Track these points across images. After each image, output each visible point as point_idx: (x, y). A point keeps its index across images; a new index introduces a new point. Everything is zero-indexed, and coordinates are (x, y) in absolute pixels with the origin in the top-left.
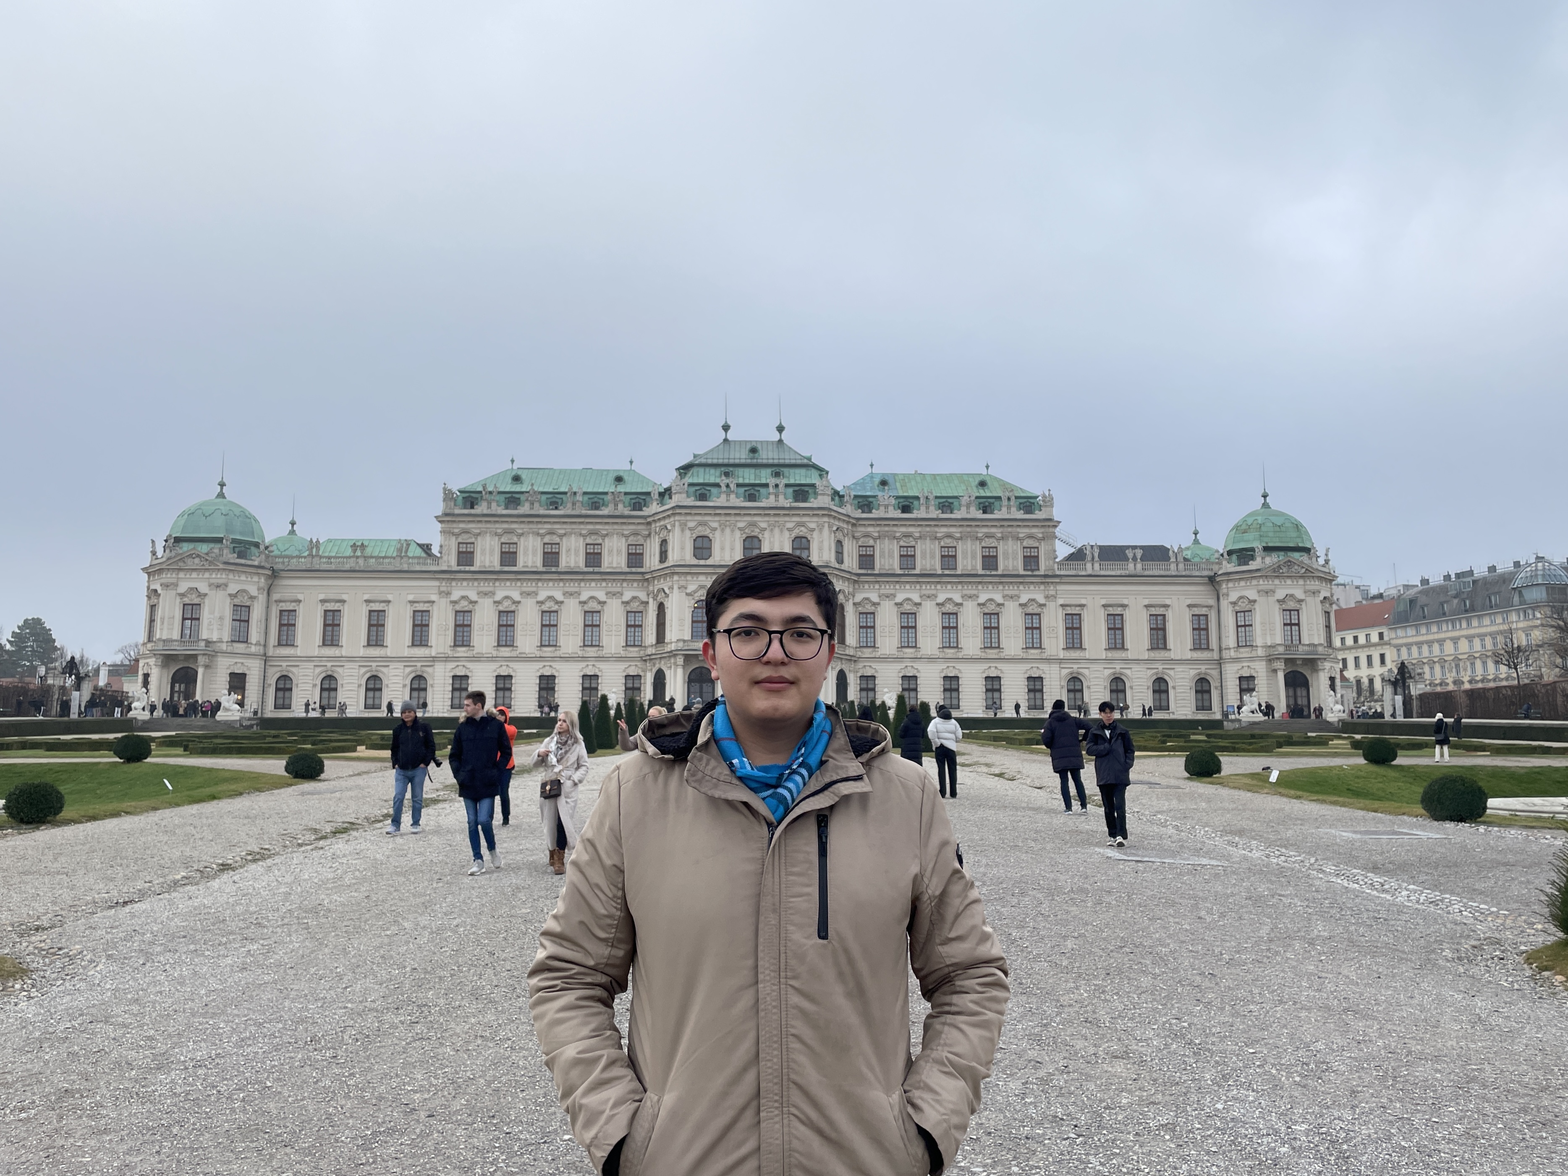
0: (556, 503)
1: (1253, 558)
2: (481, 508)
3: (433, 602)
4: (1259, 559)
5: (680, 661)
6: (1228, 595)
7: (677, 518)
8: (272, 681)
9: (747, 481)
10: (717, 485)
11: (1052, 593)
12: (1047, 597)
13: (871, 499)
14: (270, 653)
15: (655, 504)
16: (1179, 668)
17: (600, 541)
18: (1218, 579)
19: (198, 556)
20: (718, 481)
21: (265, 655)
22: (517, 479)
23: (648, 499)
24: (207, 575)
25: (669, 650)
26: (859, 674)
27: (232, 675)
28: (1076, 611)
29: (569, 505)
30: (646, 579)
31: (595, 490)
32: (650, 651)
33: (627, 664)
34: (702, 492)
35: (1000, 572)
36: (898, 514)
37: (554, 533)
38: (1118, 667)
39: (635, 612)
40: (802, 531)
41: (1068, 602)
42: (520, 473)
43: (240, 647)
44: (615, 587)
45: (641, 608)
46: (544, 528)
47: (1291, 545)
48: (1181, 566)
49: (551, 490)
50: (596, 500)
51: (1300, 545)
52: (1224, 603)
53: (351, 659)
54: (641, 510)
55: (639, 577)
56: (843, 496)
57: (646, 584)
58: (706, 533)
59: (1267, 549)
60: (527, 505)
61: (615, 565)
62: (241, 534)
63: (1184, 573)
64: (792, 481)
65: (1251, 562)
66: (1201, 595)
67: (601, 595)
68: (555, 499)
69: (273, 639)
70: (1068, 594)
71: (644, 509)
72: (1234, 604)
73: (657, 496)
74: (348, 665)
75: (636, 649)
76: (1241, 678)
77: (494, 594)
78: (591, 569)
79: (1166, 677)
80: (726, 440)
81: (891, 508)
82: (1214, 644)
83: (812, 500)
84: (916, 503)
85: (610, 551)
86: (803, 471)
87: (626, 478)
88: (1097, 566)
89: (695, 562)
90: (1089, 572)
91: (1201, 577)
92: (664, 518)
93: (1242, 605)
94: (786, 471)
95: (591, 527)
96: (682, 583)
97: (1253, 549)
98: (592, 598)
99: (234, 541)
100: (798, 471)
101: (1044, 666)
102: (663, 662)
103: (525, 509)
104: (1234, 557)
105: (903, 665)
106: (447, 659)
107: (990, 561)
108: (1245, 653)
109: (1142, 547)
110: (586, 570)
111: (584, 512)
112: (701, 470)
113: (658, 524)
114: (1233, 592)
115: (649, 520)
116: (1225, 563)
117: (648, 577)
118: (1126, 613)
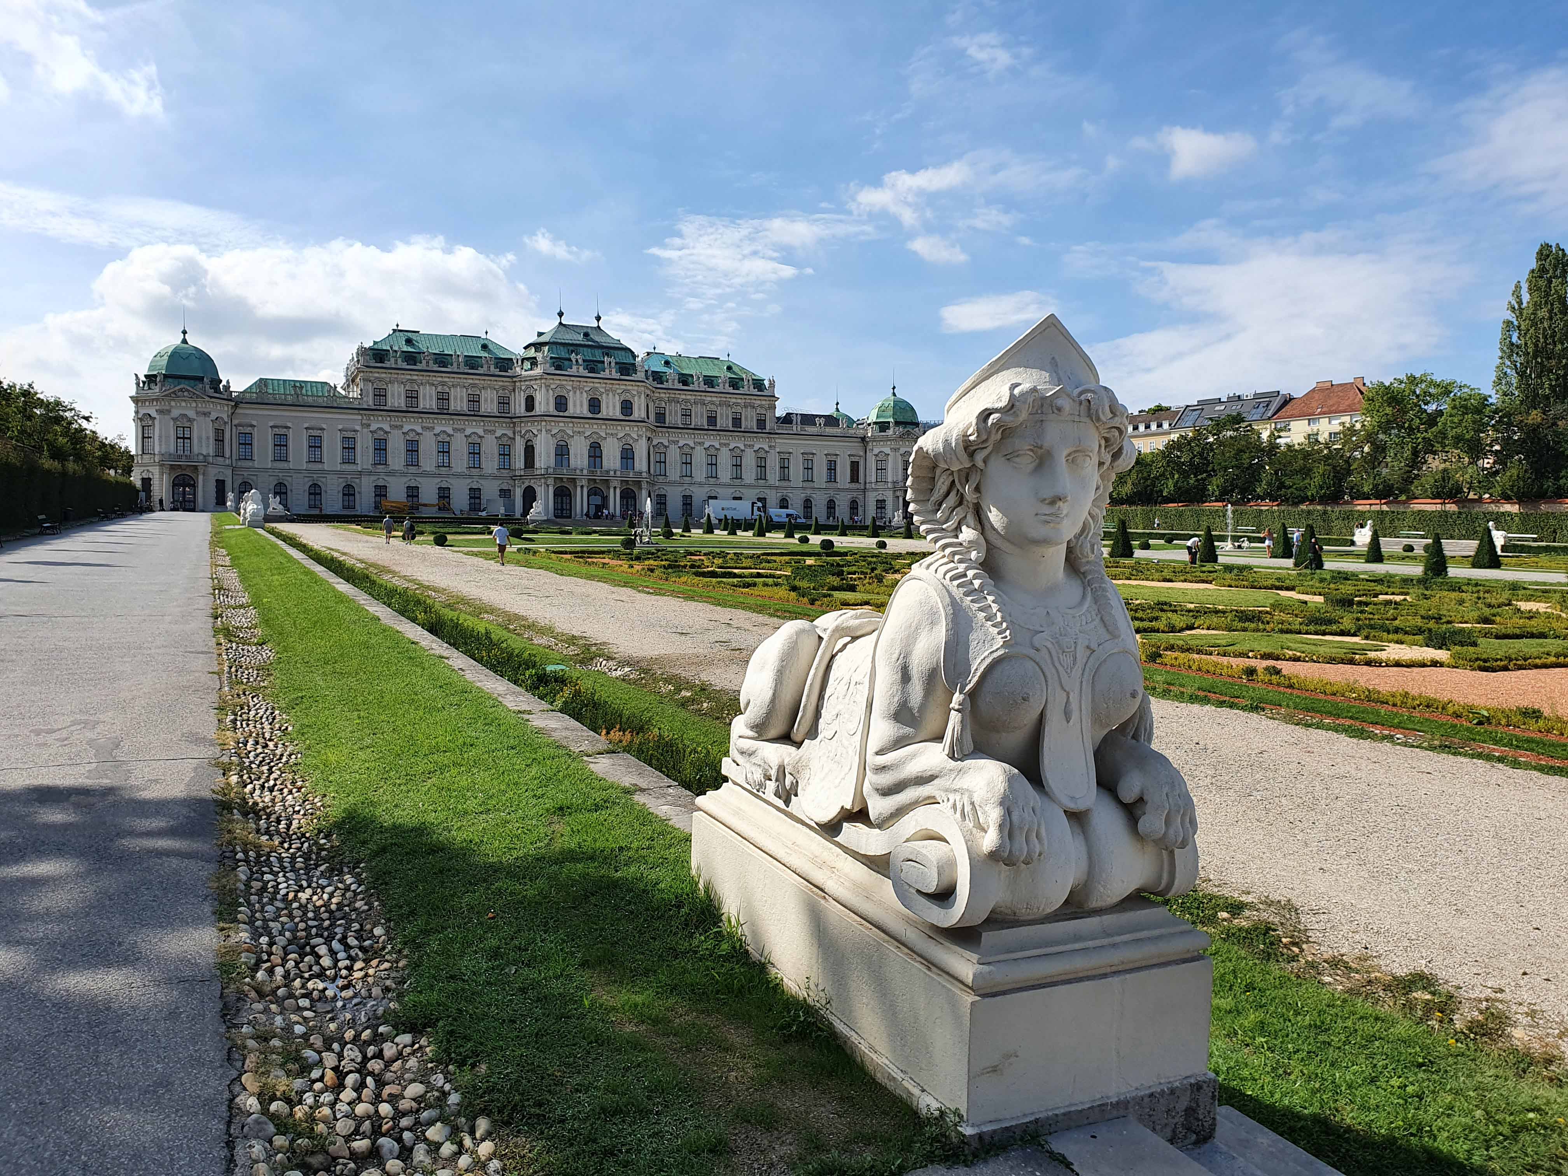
0: (445, 362)
1: (888, 428)
2: (390, 363)
3: (357, 431)
4: (892, 429)
5: (551, 481)
6: (872, 450)
7: (542, 381)
8: (238, 485)
9: (588, 358)
10: (569, 360)
11: (773, 444)
12: (770, 447)
13: (660, 374)
14: (236, 465)
15: (519, 368)
16: (842, 494)
17: (478, 392)
18: (868, 439)
19: (187, 390)
20: (567, 356)
21: (232, 466)
22: (408, 340)
23: (511, 364)
24: (193, 404)
25: (537, 473)
26: (655, 494)
27: (217, 481)
28: (786, 456)
29: (454, 365)
30: (513, 422)
31: (471, 354)
32: (519, 473)
33: (501, 482)
34: (559, 364)
35: (742, 430)
36: (680, 386)
37: (444, 385)
38: (809, 492)
39: (506, 445)
40: (628, 397)
41: (782, 450)
42: (407, 335)
43: (220, 460)
44: (490, 427)
45: (512, 443)
46: (437, 381)
47: (908, 420)
48: (847, 430)
49: (438, 352)
50: (472, 362)
51: (912, 419)
52: (869, 455)
54: (507, 371)
55: (508, 420)
56: (647, 372)
57: (514, 426)
58: (562, 394)
59: (897, 423)
60: (424, 362)
61: (489, 411)
63: (848, 434)
64: (618, 360)
65: (888, 431)
66: (856, 448)
67: (480, 432)
68: (442, 360)
69: (235, 455)
70: (782, 444)
71: (510, 371)
72: (876, 455)
73: (519, 363)
74: (294, 475)
75: (507, 471)
76: (878, 502)
77: (402, 427)
78: (472, 413)
79: (835, 498)
80: (560, 323)
81: (675, 381)
82: (861, 480)
83: (632, 374)
84: (690, 379)
85: (486, 400)
87: (488, 346)
88: (799, 427)
89: (556, 413)
90: (795, 431)
91: (857, 437)
92: (531, 380)
93: (880, 457)
94: (611, 352)
95: (471, 382)
96: (548, 427)
97: (889, 423)
98: (474, 433)
100: (617, 352)
101: (767, 491)
102: (532, 482)
103: (422, 365)
104: (877, 426)
106: (370, 473)
107: (737, 422)
108: (880, 485)
109: (825, 416)
110: (469, 413)
111: (466, 371)
112: (554, 347)
113: (523, 384)
114: (876, 448)
115: (514, 380)
116: (871, 430)
117: (514, 420)
118: (815, 460)
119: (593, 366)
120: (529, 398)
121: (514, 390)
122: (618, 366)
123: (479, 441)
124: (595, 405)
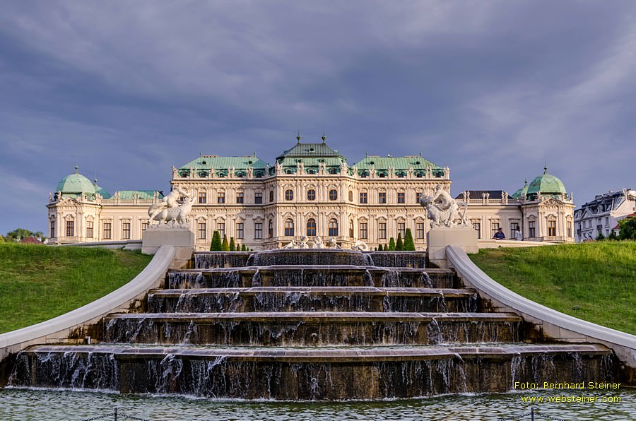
0: (223, 174)
1: (537, 198)
2: (190, 177)
6: (526, 214)
7: (278, 182)
9: (309, 164)
13: (365, 171)
15: (267, 174)
17: (243, 192)
18: (522, 207)
19: (72, 200)
20: (296, 164)
22: (204, 163)
23: (264, 172)
24: (76, 209)
25: (275, 241)
29: (229, 175)
31: (240, 168)
32: (266, 241)
34: (289, 170)
36: (378, 178)
37: (222, 188)
39: (259, 223)
40: (334, 188)
42: (205, 159)
43: (90, 240)
44: (249, 212)
46: (217, 186)
48: (507, 201)
49: (220, 168)
50: (241, 173)
52: (524, 217)
54: (261, 177)
55: (260, 208)
56: (353, 170)
57: (263, 211)
58: (290, 189)
59: (543, 194)
60: (210, 175)
61: (249, 202)
63: (508, 204)
64: (329, 164)
65: (535, 200)
66: (515, 214)
72: (528, 218)
73: (267, 171)
75: (260, 240)
81: (375, 175)
83: (338, 173)
84: (386, 172)
85: (247, 196)
87: (253, 162)
88: (468, 201)
91: (516, 206)
92: (271, 181)
93: (531, 219)
94: (326, 159)
95: (238, 185)
96: (280, 211)
98: (240, 217)
99: (86, 193)
100: (331, 159)
104: (529, 197)
110: (237, 204)
111: (235, 178)
112: (288, 159)
113: (269, 184)
115: (265, 182)
116: (525, 199)
117: (264, 207)
119: (312, 169)
120: (272, 193)
121: (265, 189)
122: (328, 168)
123: (242, 222)
124: (311, 194)
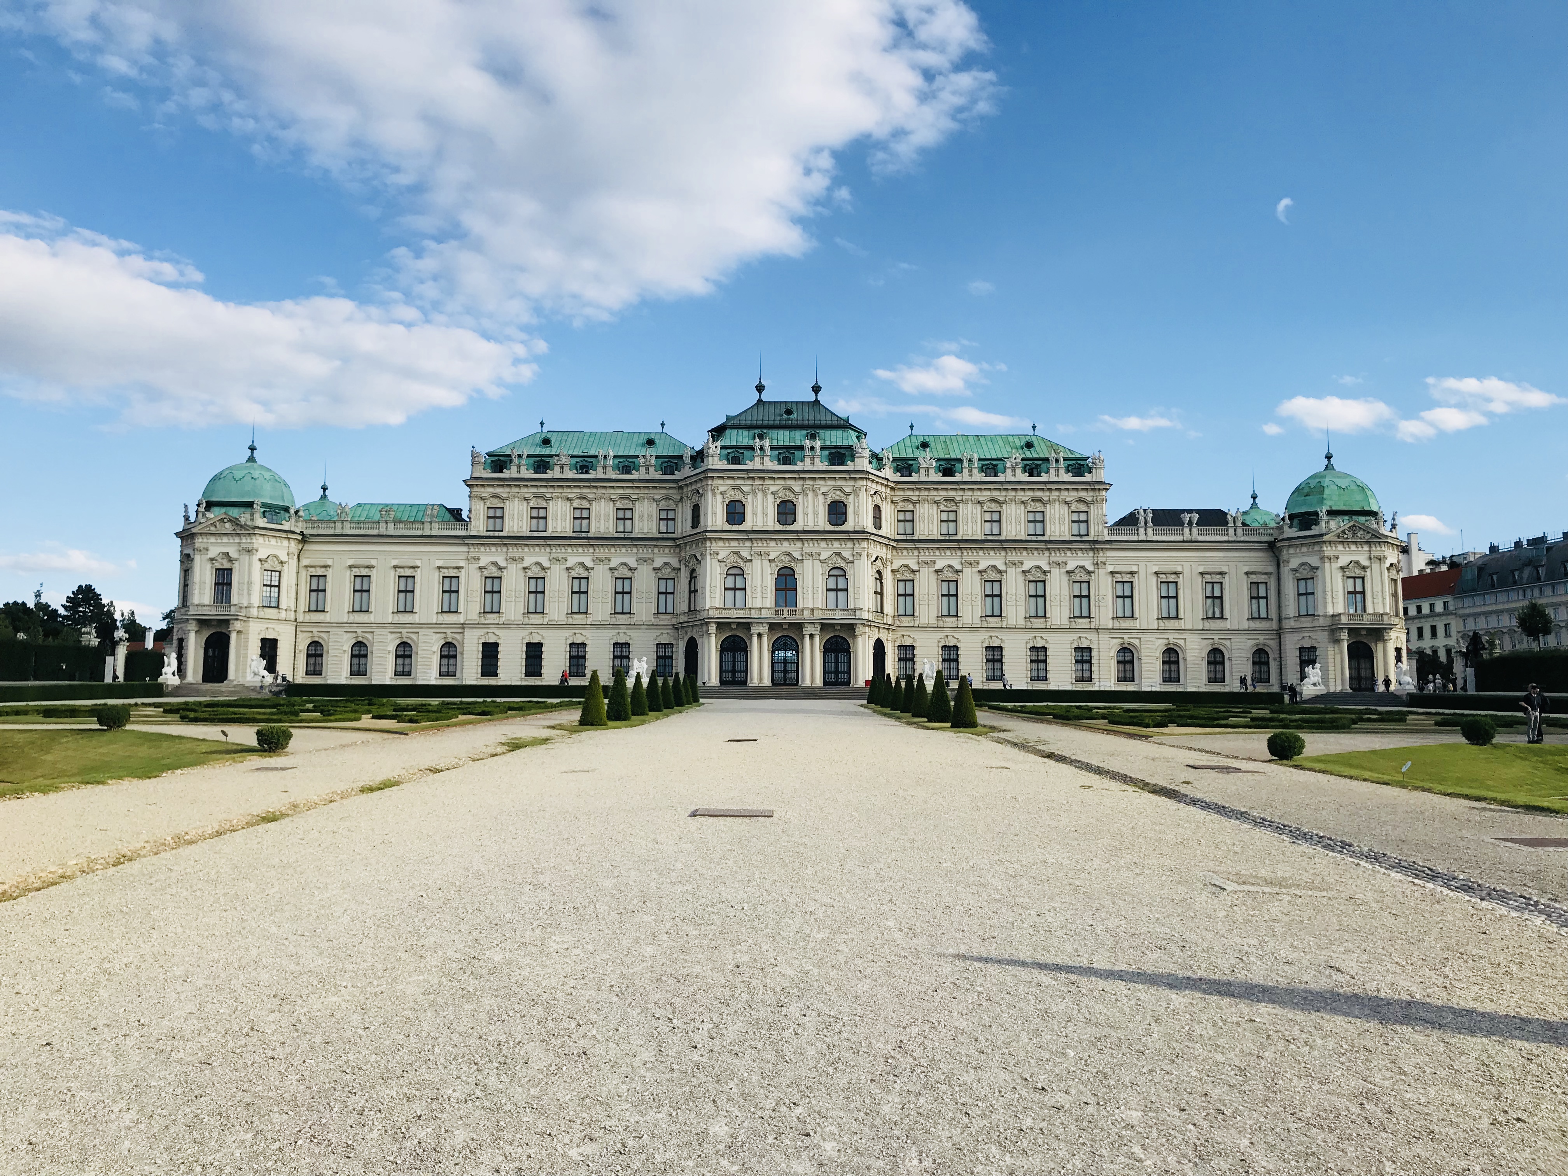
0: (587, 467)
1: (1316, 522)
2: (510, 473)
3: (462, 568)
4: (1323, 524)
5: (713, 629)
6: (1288, 562)
7: (710, 482)
8: (303, 646)
9: (781, 444)
10: (751, 448)
11: (1100, 559)
12: (1096, 564)
13: (910, 462)
14: (300, 619)
15: (687, 467)
16: (1235, 638)
17: (631, 506)
18: (1278, 545)
19: (230, 520)
20: (751, 443)
21: (296, 620)
22: (546, 442)
23: (680, 463)
24: (237, 540)
25: (701, 618)
26: (897, 644)
27: (263, 640)
28: (1127, 578)
29: (600, 469)
30: (677, 544)
31: (626, 453)
32: (683, 618)
33: (658, 632)
34: (736, 454)
35: (1047, 538)
36: (939, 477)
37: (584, 498)
38: (1171, 637)
39: (667, 579)
40: (838, 496)
41: (1118, 569)
42: (549, 435)
43: (271, 613)
44: (645, 553)
45: (672, 575)
46: (573, 493)
47: (1357, 508)
48: (1240, 531)
49: (581, 453)
50: (627, 464)
51: (1366, 508)
52: (1285, 570)
53: (382, 625)
54: (673, 474)
55: (669, 543)
56: (882, 459)
57: (677, 550)
58: (737, 498)
59: (1331, 513)
60: (557, 469)
61: (645, 531)
62: (271, 498)
63: (1242, 539)
64: (828, 443)
65: (1313, 527)
66: (1258, 562)
67: (632, 562)
68: (585, 463)
69: (303, 607)
70: (1118, 560)
71: (676, 472)
72: (1295, 570)
73: (687, 460)
74: (377, 631)
75: (669, 617)
76: (1301, 649)
77: (523, 560)
78: (622, 535)
79: (1222, 648)
80: (760, 401)
81: (932, 471)
82: (1274, 613)
83: (849, 462)
84: (958, 466)
85: (641, 517)
86: (839, 433)
87: (657, 441)
88: (1150, 531)
89: (728, 527)
90: (1142, 537)
91: (1261, 542)
92: (696, 481)
93: (1305, 573)
94: (822, 432)
95: (621, 491)
96: (714, 549)
97: (1316, 514)
98: (624, 564)
99: (264, 505)
100: (834, 433)
101: (1093, 636)
102: (695, 631)
103: (555, 473)
104: (1296, 521)
105: (942, 635)
106: (477, 626)
107: (1036, 527)
108: (1306, 622)
109: (1197, 511)
110: (616, 535)
111: (614, 477)
112: (734, 432)
113: (689, 489)
114: (1294, 559)
115: (681, 484)
116: (1286, 528)
117: (680, 542)
118: (1180, 581)
119: (787, 454)
120: (696, 509)
121: (681, 499)
122: (827, 452)
123: (628, 574)
124: (786, 511)
